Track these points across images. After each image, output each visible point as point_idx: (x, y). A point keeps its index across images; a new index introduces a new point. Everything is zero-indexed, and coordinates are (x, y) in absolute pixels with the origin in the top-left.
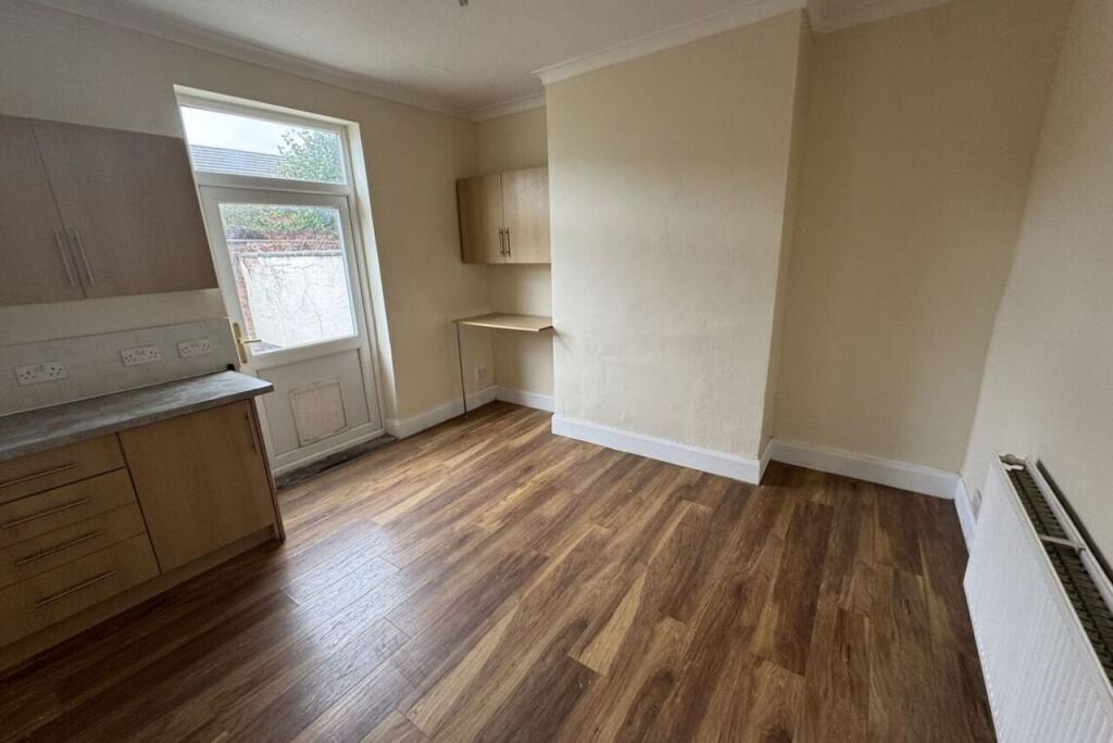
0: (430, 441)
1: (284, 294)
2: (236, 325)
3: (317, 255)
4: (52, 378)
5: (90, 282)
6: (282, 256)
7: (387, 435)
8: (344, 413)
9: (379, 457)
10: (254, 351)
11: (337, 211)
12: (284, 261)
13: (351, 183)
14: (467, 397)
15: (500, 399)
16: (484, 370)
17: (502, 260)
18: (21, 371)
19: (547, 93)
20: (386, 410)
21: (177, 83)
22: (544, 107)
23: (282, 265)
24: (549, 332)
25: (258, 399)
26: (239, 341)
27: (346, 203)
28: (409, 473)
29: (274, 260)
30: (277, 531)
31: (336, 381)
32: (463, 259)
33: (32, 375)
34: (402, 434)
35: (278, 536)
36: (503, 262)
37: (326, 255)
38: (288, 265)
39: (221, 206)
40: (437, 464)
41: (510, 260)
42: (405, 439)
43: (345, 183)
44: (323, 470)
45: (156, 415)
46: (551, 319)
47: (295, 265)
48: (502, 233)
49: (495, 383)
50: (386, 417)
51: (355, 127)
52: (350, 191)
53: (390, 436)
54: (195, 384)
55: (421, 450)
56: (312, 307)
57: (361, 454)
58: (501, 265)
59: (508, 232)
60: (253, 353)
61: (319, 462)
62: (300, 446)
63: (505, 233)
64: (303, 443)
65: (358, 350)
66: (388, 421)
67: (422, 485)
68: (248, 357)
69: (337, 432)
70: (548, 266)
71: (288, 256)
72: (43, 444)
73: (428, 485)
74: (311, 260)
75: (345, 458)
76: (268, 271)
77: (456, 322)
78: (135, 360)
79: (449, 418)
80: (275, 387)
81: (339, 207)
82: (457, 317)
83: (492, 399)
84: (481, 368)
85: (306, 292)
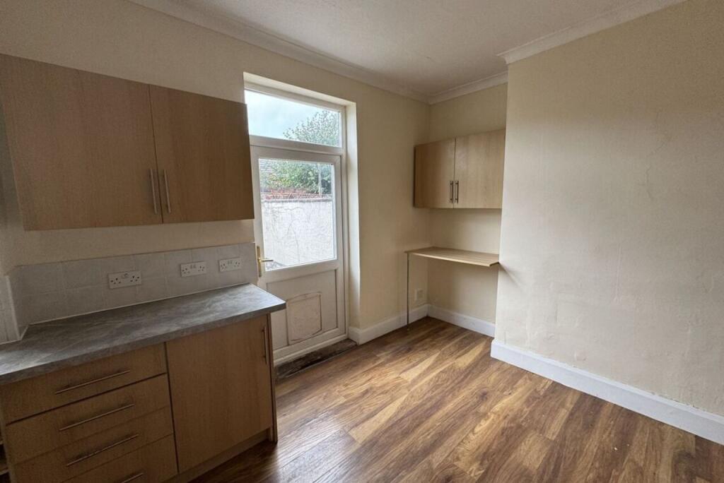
0: (385, 351)
1: (277, 226)
2: (258, 248)
3: (301, 201)
4: (133, 283)
5: (168, 211)
6: (279, 202)
7: (348, 340)
8: (321, 321)
9: (346, 361)
10: (267, 268)
11: (333, 167)
12: (280, 205)
13: (345, 148)
14: (410, 312)
15: (431, 315)
16: (421, 291)
17: (451, 206)
18: (112, 277)
19: (509, 71)
20: (351, 319)
21: (247, 71)
22: (506, 84)
23: (279, 208)
24: (497, 267)
25: (273, 315)
26: (258, 260)
27: (339, 160)
28: (373, 381)
29: (274, 204)
30: (272, 434)
31: (319, 294)
32: (414, 204)
33: (119, 280)
34: (362, 341)
35: (272, 440)
36: (452, 207)
37: (308, 201)
38: (281, 207)
39: (260, 160)
40: (394, 376)
41: (457, 206)
42: (362, 345)
43: (341, 146)
44: (303, 367)
45: (197, 328)
46: (497, 256)
47: (286, 208)
48: (452, 184)
49: (428, 303)
50: (350, 325)
51: (352, 106)
52: (343, 152)
53: (351, 341)
54: (226, 295)
55: (379, 358)
56: (294, 235)
57: (331, 355)
58: (449, 209)
59: (458, 184)
60: (267, 270)
61: (300, 359)
62: (288, 345)
63: (454, 185)
64: (290, 343)
65: (336, 270)
66: (350, 328)
67: (386, 398)
68: (262, 272)
69: (314, 335)
70: (499, 211)
71: (283, 202)
72: (107, 350)
73: (393, 400)
74: (298, 204)
75: (319, 358)
76: (269, 211)
77: (408, 252)
78: (189, 272)
79: (395, 328)
80: (287, 305)
81: (334, 164)
82: (408, 249)
83: (425, 315)
84: (419, 289)
85: (291, 225)
